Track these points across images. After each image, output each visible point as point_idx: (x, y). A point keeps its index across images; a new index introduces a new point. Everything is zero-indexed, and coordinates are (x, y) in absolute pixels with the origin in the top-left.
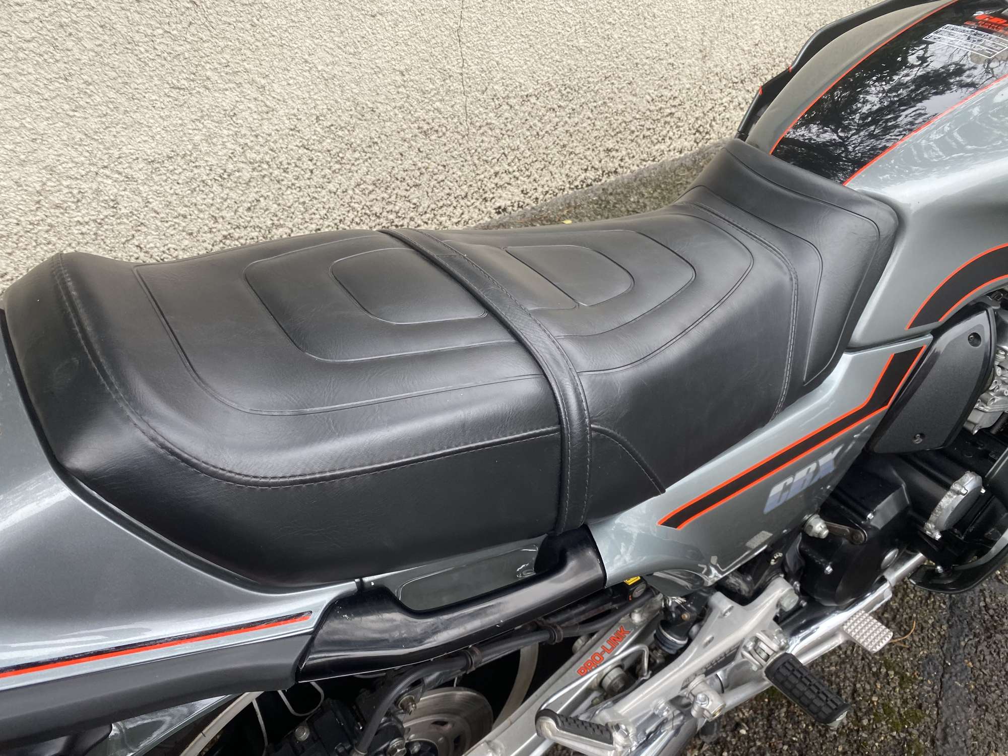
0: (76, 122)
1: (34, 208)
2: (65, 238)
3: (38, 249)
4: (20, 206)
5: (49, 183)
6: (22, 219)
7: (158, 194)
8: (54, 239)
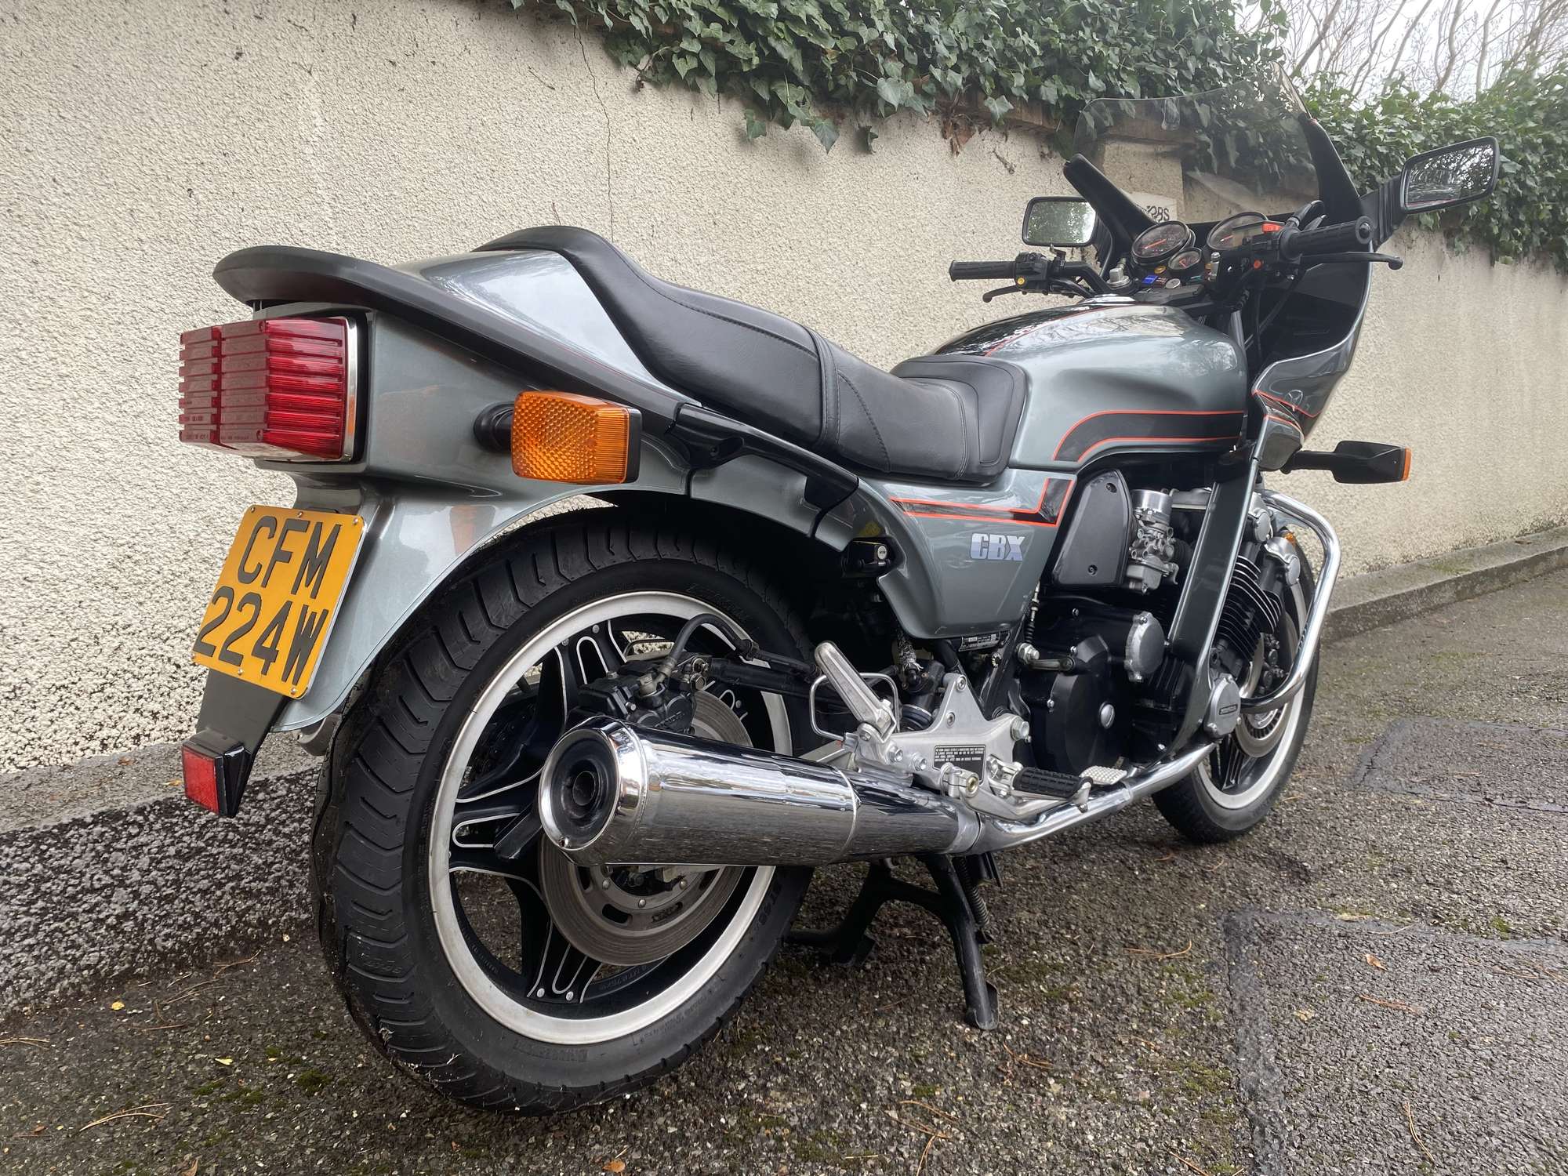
0: (246, 478)
1: (181, 558)
2: (201, 597)
3: (172, 604)
4: (167, 554)
5: (203, 535)
6: (166, 567)
8: (191, 596)
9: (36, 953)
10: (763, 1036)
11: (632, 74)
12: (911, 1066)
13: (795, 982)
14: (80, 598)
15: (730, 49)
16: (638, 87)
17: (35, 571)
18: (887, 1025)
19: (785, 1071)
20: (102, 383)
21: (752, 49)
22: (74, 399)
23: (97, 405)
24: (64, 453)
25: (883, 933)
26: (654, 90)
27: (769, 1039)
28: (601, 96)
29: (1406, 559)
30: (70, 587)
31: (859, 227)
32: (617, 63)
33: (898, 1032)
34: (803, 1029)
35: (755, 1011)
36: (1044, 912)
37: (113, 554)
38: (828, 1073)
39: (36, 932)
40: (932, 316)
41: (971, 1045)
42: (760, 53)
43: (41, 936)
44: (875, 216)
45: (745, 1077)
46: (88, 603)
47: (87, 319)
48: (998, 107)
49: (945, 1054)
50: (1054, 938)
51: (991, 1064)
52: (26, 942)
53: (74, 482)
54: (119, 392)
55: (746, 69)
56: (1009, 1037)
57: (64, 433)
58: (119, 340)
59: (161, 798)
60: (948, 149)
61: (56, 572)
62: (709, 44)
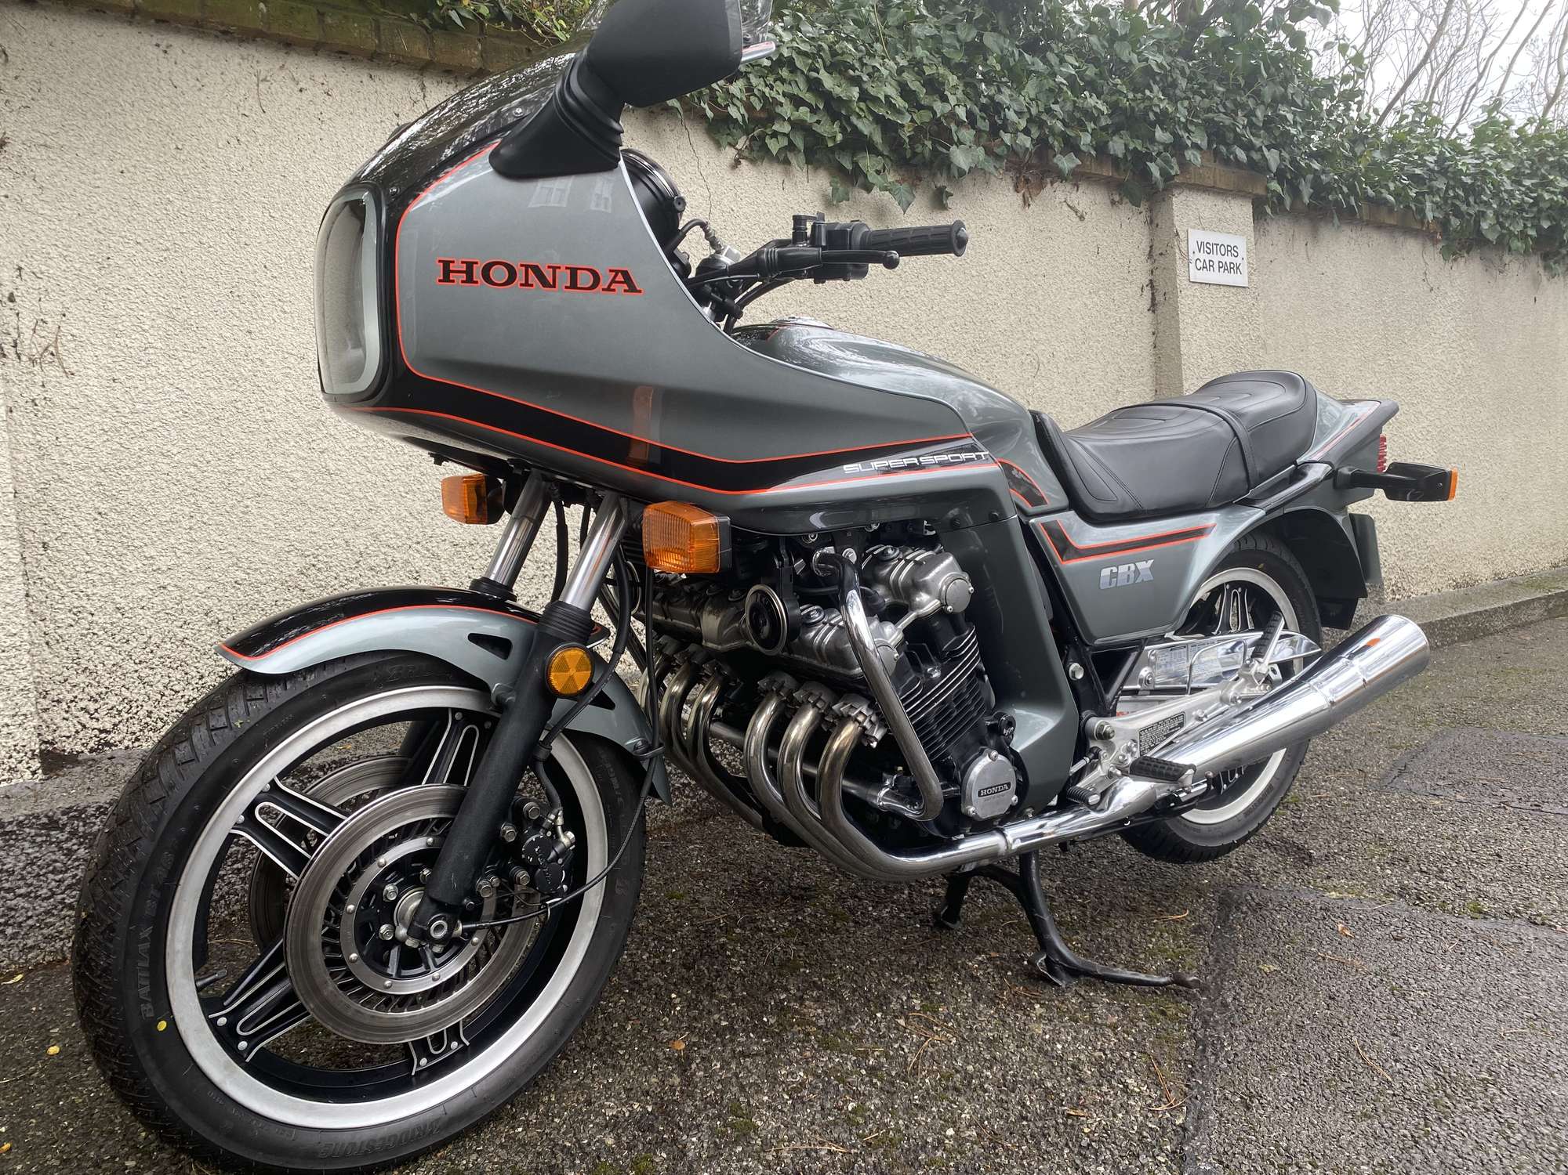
7: (454, 573)
9: (242, 875)
10: (805, 962)
11: (731, 153)
12: (924, 989)
13: (838, 924)
14: (276, 598)
15: (818, 128)
16: (736, 164)
17: (244, 576)
18: (909, 959)
19: (819, 988)
20: (297, 426)
21: (836, 127)
22: (275, 439)
23: (292, 443)
24: (267, 482)
25: (920, 891)
26: (750, 166)
27: (810, 965)
28: (704, 173)
29: (1497, 577)
30: (269, 589)
31: (935, 276)
32: (718, 145)
33: (917, 965)
34: (840, 958)
35: (803, 944)
36: (1063, 881)
37: (301, 563)
38: (854, 991)
39: (243, 858)
40: (1003, 352)
41: (977, 977)
42: (843, 130)
43: (246, 862)
44: (950, 266)
45: (787, 990)
46: (282, 602)
47: (287, 375)
48: (1067, 163)
49: (954, 982)
50: (1067, 901)
51: (992, 992)
52: (235, 866)
53: (274, 505)
54: (308, 433)
55: (830, 144)
56: (1009, 973)
57: (267, 467)
58: (311, 392)
59: (336, 758)
60: (1020, 202)
61: (259, 577)
62: (798, 125)
